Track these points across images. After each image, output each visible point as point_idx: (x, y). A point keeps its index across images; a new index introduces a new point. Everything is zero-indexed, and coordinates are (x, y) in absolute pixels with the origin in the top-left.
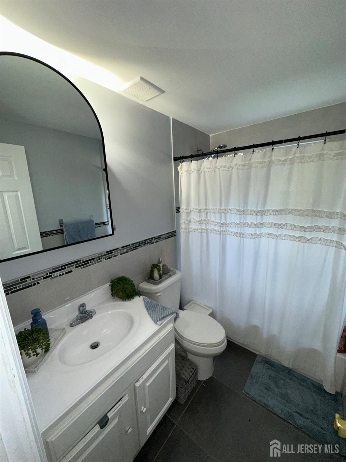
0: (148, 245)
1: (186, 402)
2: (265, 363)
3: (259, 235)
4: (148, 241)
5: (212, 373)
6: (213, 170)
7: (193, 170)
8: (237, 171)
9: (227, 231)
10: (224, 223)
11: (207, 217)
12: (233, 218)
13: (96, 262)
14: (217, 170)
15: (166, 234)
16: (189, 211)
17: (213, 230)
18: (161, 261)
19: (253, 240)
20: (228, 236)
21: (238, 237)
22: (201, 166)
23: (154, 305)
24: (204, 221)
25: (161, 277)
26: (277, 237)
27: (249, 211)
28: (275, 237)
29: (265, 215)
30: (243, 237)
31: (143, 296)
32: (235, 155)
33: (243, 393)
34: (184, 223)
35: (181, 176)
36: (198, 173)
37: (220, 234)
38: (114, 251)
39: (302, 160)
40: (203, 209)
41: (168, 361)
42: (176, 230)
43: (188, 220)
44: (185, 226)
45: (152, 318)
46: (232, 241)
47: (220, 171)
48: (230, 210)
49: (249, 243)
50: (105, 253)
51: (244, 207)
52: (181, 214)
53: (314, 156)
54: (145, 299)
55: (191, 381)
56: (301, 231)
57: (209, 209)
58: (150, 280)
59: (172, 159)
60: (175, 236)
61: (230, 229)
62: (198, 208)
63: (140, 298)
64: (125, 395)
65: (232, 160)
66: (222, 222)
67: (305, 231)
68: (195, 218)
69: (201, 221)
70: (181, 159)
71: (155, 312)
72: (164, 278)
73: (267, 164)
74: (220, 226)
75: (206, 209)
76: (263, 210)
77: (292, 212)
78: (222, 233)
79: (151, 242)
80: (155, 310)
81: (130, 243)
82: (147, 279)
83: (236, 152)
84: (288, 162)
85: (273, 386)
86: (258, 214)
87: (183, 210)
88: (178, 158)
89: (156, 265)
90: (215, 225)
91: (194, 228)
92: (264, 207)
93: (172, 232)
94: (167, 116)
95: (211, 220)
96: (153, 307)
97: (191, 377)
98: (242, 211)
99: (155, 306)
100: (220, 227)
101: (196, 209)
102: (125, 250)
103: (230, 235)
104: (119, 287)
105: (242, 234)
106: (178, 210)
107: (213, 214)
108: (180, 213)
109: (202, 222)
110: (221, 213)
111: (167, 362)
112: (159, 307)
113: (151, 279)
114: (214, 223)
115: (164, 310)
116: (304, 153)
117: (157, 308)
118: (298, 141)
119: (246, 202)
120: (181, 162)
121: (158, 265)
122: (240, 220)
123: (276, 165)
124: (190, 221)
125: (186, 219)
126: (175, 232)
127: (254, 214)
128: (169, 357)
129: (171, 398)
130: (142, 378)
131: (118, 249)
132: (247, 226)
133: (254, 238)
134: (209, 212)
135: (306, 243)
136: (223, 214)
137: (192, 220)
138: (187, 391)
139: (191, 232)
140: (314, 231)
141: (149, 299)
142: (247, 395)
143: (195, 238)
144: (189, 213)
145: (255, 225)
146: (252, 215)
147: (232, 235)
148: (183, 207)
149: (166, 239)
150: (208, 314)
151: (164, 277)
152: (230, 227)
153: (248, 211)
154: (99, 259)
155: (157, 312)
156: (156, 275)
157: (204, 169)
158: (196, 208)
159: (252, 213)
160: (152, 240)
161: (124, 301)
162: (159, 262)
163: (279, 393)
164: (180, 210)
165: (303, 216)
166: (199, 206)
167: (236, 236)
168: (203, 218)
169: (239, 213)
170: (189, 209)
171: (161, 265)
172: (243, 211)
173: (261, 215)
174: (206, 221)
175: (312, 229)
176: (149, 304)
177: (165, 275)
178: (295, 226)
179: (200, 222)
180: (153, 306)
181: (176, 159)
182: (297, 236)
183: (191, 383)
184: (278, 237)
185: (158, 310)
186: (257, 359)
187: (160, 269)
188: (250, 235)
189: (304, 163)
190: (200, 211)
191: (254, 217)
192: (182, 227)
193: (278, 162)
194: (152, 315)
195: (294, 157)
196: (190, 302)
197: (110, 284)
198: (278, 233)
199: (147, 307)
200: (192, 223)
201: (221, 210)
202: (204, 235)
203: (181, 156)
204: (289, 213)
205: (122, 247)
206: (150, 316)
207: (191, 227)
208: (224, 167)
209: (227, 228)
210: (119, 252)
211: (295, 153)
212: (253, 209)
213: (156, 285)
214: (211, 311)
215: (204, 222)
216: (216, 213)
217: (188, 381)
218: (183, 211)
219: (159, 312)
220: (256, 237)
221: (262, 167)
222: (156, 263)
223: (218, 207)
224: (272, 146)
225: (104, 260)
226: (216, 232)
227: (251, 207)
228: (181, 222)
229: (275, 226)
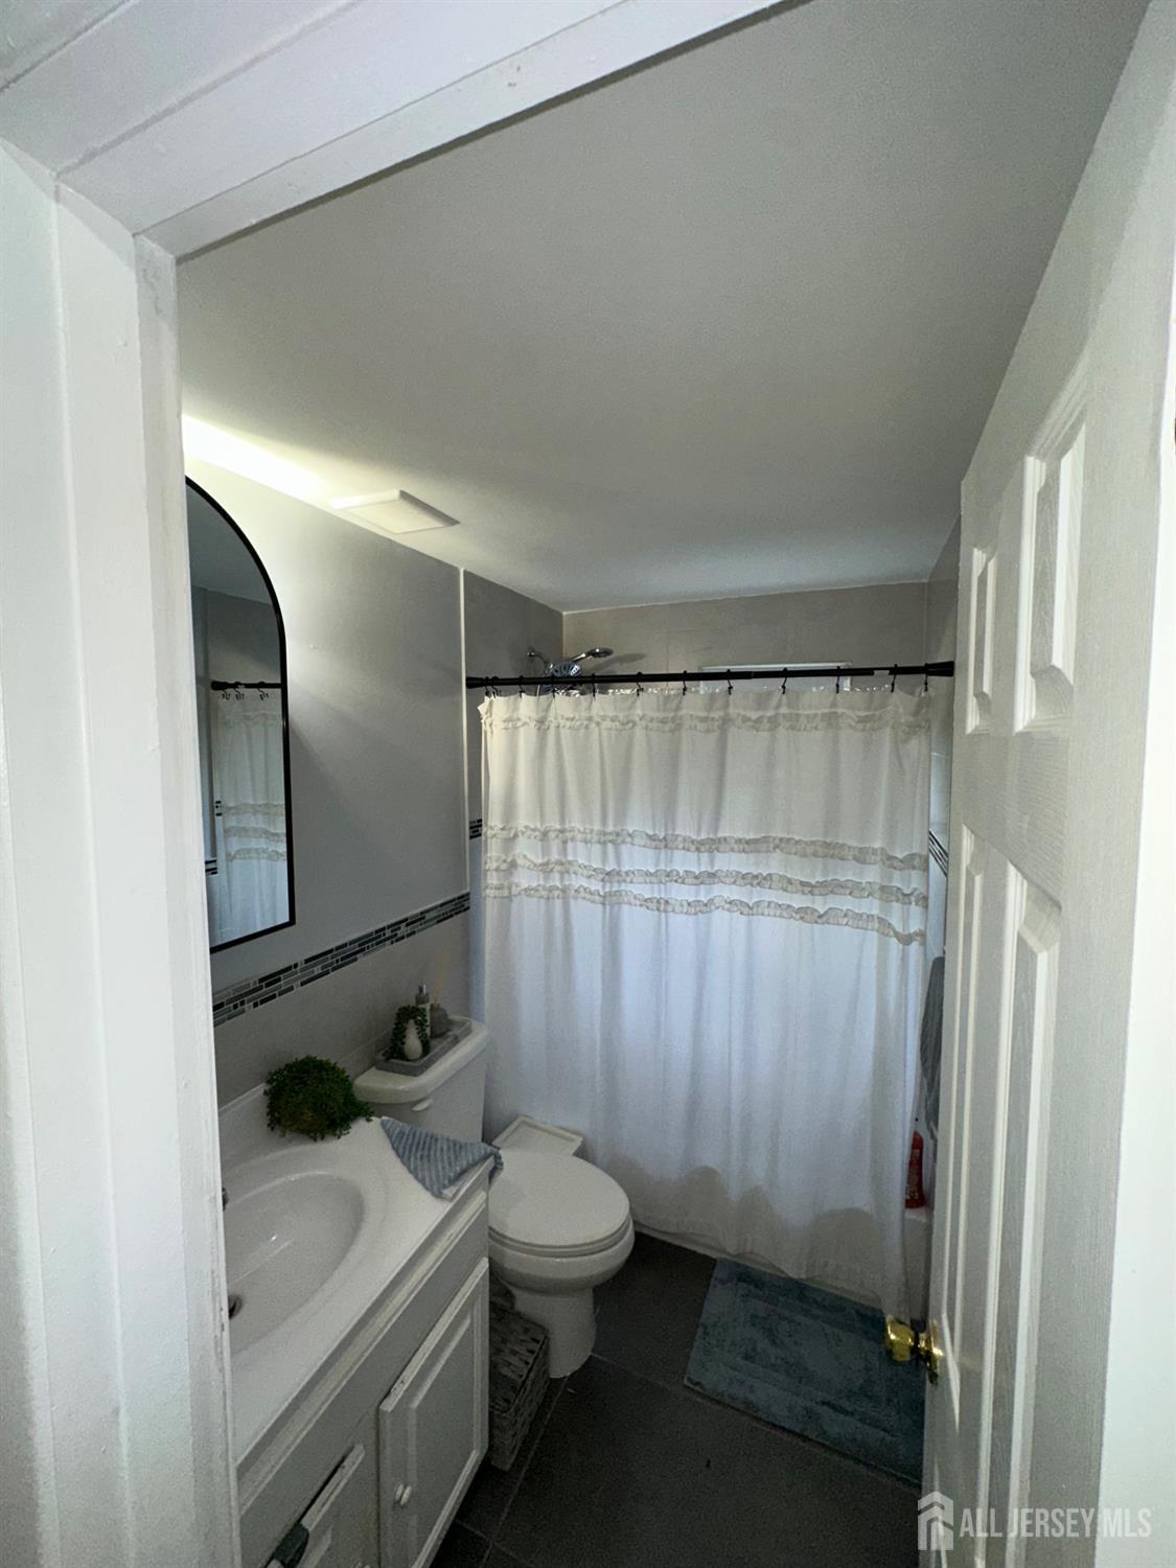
0: (388, 947)
1: (517, 1465)
2: (739, 1280)
3: (706, 905)
4: (388, 933)
5: (591, 1347)
6: (582, 724)
7: (524, 719)
8: (647, 735)
9: (623, 893)
10: (614, 870)
11: (564, 852)
12: (638, 858)
13: (225, 1016)
14: (593, 725)
15: (442, 905)
16: (511, 835)
17: (582, 889)
18: (427, 994)
19: (691, 919)
20: (625, 908)
21: (652, 910)
22: (548, 709)
23: (422, 1142)
24: (556, 864)
25: (429, 1048)
26: (749, 909)
27: (680, 839)
28: (746, 910)
29: (718, 851)
30: (666, 911)
31: (380, 1117)
32: (641, 693)
33: (685, 1386)
34: (497, 870)
35: (489, 734)
36: (539, 729)
37: (603, 904)
38: (282, 976)
39: (794, 722)
40: (555, 830)
41: (472, 1319)
42: (468, 890)
43: (509, 860)
44: (499, 879)
45: (422, 1181)
46: (636, 923)
47: (600, 730)
48: (630, 835)
49: (681, 925)
50: (255, 983)
51: (666, 830)
52: (486, 841)
53: (818, 718)
54: (389, 1125)
55: (533, 1384)
56: (803, 893)
57: (570, 831)
58: (393, 1060)
59: (461, 682)
60: (465, 910)
61: (630, 887)
62: (539, 825)
63: (371, 1123)
64: (351, 1449)
65: (633, 703)
66: (608, 869)
67: (811, 893)
68: (529, 856)
69: (547, 864)
70: (489, 685)
71: (429, 1161)
72: (437, 1050)
73: (717, 723)
74: (603, 880)
75: (562, 831)
76: (712, 839)
77: (782, 844)
78: (610, 901)
79: (396, 935)
80: (429, 1156)
81: (333, 945)
82: (380, 1057)
83: (642, 684)
84: (766, 725)
85: (763, 1344)
86: (703, 848)
87: (493, 832)
88: (479, 682)
89: (413, 1008)
90: (589, 877)
91: (526, 886)
92: (716, 830)
93: (459, 898)
94: (450, 567)
95: (576, 861)
96: (421, 1146)
97: (530, 1371)
98: (660, 841)
99: (425, 1142)
100: (601, 884)
101: (533, 830)
102: (317, 970)
103: (630, 904)
104: (301, 1096)
105: (662, 901)
106: (476, 829)
107: (583, 844)
108: (483, 838)
109: (550, 866)
110: (605, 843)
111: (467, 1322)
112: (439, 1145)
113: (396, 1058)
114: (585, 872)
115: (455, 1151)
116: (798, 709)
117: (433, 1147)
118: (784, 679)
119: (670, 816)
120: (487, 694)
121: (417, 1010)
122: (657, 866)
123: (739, 728)
124: (513, 865)
125: (503, 857)
126: (465, 897)
127: (693, 848)
128: (473, 1304)
129: (474, 1452)
130: (402, 1382)
131: (296, 966)
132: (676, 881)
133: (696, 914)
134: (573, 839)
135: (816, 922)
136: (610, 845)
137: (520, 861)
138: (520, 1420)
139: (516, 896)
140: (832, 892)
141: (401, 1124)
142: (697, 1388)
143: (529, 916)
144: (510, 841)
145: (696, 878)
146: (688, 850)
147: (636, 905)
148: (494, 822)
149: (439, 922)
150: (573, 1151)
151: (437, 1046)
152: (631, 882)
153: (676, 839)
154: (235, 1007)
155: (436, 1161)
156: (413, 1042)
157: (556, 718)
158: (532, 827)
159: (686, 844)
160: (399, 928)
161: (318, 1139)
162: (421, 999)
163: (779, 1361)
164: (484, 829)
165: (805, 856)
166: (542, 823)
167: (648, 908)
168: (555, 856)
169: (654, 843)
170: (511, 829)
171: (427, 1007)
172: (665, 838)
173: (710, 851)
174: (562, 864)
175: (829, 888)
176: (407, 1139)
177: (439, 1039)
178: (790, 882)
179: (545, 868)
180: (418, 1144)
181: (472, 683)
182: (797, 907)
183: (531, 1391)
184: (751, 909)
185: (438, 1154)
186: (718, 1273)
187: (426, 1021)
188: (685, 904)
189: (799, 730)
190: (545, 834)
191: (693, 856)
192: (489, 881)
193: (744, 722)
194: (423, 1170)
195: (777, 715)
196: (515, 1119)
197: (268, 1087)
198: (751, 898)
199: (401, 1150)
200: (520, 869)
201: (605, 834)
202: (558, 905)
203: (490, 677)
204: (774, 849)
205: (307, 961)
206: (416, 1177)
207: (516, 880)
208: (613, 720)
209: (623, 887)
210: (299, 977)
211: (778, 706)
212: (688, 834)
213: (415, 1075)
214: (579, 1141)
215: (558, 868)
216: (591, 842)
217: (524, 1382)
218: (494, 836)
219: (443, 1161)
220: (700, 911)
221: (708, 731)
222: (413, 1003)
223: (597, 827)
224: (726, 682)
225: (249, 1007)
226: (592, 897)
227: (685, 828)
228: (487, 867)
229: (746, 881)
